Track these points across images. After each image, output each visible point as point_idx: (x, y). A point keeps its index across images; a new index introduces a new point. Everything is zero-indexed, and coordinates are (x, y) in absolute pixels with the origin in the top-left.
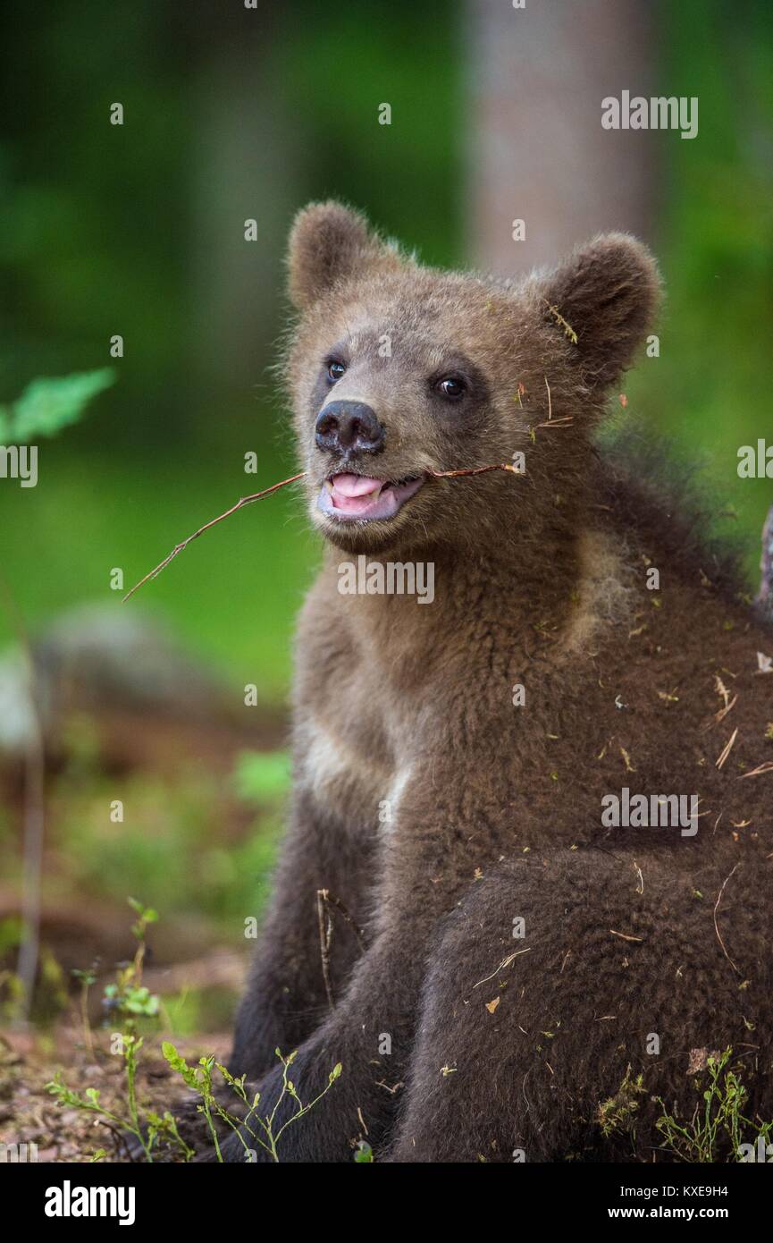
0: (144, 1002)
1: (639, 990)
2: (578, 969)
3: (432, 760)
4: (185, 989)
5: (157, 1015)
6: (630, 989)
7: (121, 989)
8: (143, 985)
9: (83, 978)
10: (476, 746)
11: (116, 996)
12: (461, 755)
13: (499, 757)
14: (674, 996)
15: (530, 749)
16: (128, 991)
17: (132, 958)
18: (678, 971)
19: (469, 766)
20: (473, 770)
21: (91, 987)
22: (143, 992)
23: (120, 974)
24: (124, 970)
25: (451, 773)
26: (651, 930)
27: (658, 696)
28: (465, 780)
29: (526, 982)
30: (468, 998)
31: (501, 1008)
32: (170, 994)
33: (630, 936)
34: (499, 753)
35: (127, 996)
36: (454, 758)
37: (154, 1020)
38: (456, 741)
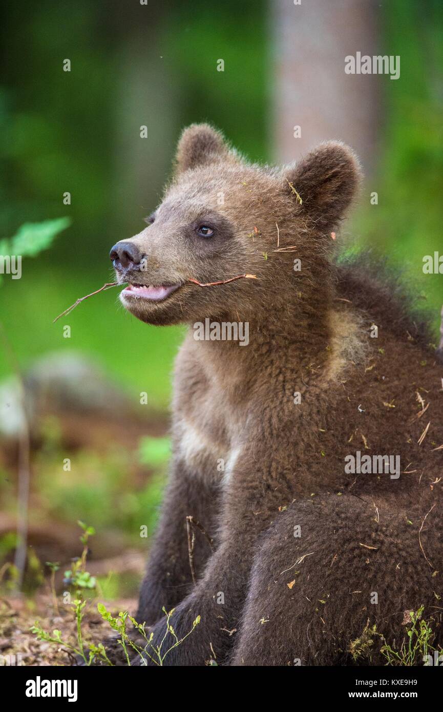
0: (87, 581)
1: (375, 576)
2: (340, 564)
3: (253, 444)
4: (111, 573)
5: (94, 588)
6: (370, 576)
7: (73, 573)
8: (86, 571)
9: (52, 567)
10: (278, 436)
11: (71, 577)
12: (269, 441)
13: (292, 443)
14: (395, 580)
15: (309, 438)
16: (77, 574)
17: (80, 555)
18: (397, 566)
19: (274, 447)
20: (277, 450)
21: (57, 572)
22: (87, 575)
23: (73, 564)
24: (75, 562)
25: (264, 451)
26: (382, 543)
27: (383, 404)
28: (272, 456)
29: (310, 572)
30: (277, 579)
31: (296, 585)
32: (103, 576)
33: (371, 546)
34: (291, 440)
35: (77, 577)
36: (266, 443)
37: (93, 591)
38: (266, 434)
